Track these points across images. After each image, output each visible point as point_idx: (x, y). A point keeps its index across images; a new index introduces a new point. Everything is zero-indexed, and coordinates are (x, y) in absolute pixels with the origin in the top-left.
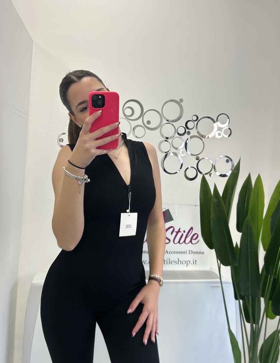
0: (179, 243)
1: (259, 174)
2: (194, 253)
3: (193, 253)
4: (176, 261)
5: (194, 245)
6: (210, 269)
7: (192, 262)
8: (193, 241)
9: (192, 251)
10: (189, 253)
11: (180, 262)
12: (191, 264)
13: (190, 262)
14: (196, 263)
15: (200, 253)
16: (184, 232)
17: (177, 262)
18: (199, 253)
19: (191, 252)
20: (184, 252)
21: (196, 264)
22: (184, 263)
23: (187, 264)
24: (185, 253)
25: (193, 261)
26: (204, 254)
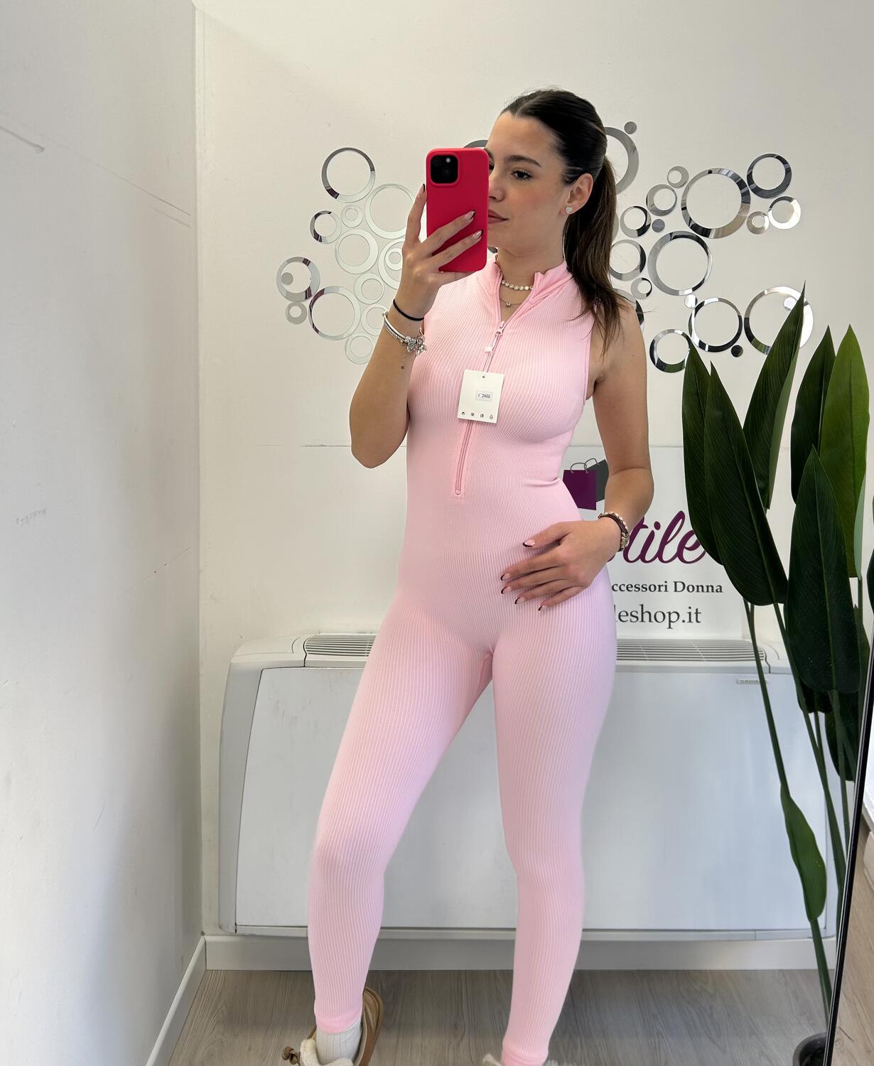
0: (644, 561)
1: (850, 326)
2: (691, 589)
3: (688, 589)
4: (634, 614)
5: (688, 565)
7: (685, 616)
8: (687, 555)
9: (684, 585)
10: (676, 590)
11: (646, 616)
12: (684, 621)
13: (678, 615)
14: (699, 620)
15: (710, 588)
16: (657, 526)
17: (639, 615)
18: (705, 589)
19: (680, 586)
20: (660, 586)
21: (697, 621)
22: (660, 617)
23: (670, 621)
24: (663, 589)
25: (690, 613)
26: (721, 591)
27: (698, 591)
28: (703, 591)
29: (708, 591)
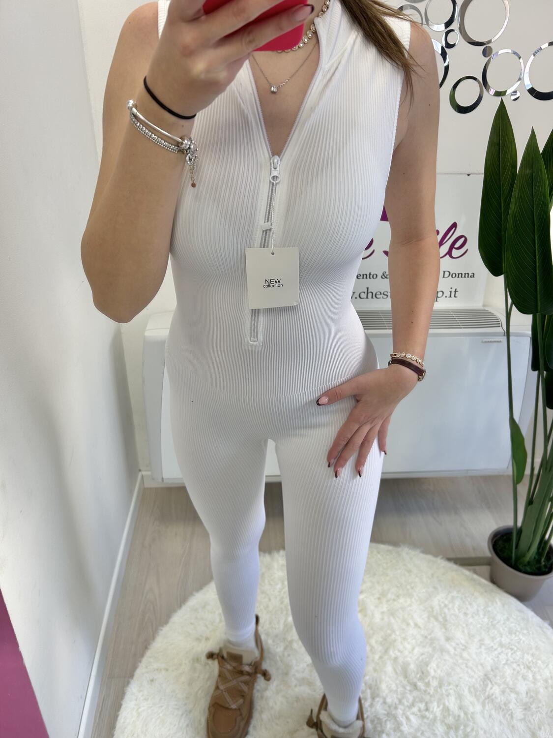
2: (454, 276)
3: (452, 277)
5: (455, 259)
6: (484, 306)
7: (447, 294)
8: (455, 253)
9: (450, 273)
10: (444, 277)
12: (446, 297)
13: (443, 292)
15: (467, 275)
18: (463, 276)
21: (455, 297)
25: (451, 292)
26: (473, 277)
27: (458, 277)
28: (462, 277)
29: (465, 277)
